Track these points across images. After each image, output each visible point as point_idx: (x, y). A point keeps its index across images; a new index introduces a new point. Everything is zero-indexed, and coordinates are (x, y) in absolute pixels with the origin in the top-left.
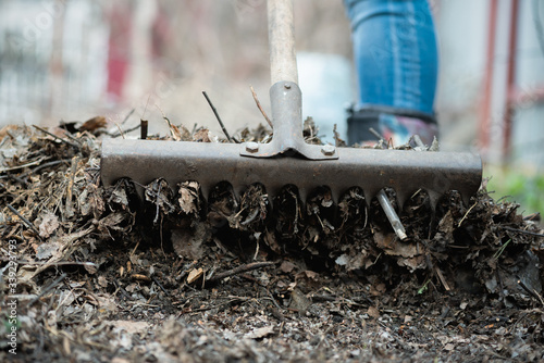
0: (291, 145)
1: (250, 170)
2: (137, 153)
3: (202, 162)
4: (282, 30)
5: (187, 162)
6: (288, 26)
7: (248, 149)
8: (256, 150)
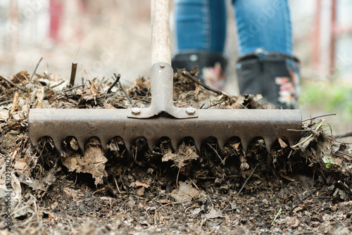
0: (163, 109)
1: (135, 128)
2: (54, 119)
3: (101, 123)
4: (160, 25)
5: (90, 123)
6: (165, 22)
7: (133, 113)
8: (139, 113)
